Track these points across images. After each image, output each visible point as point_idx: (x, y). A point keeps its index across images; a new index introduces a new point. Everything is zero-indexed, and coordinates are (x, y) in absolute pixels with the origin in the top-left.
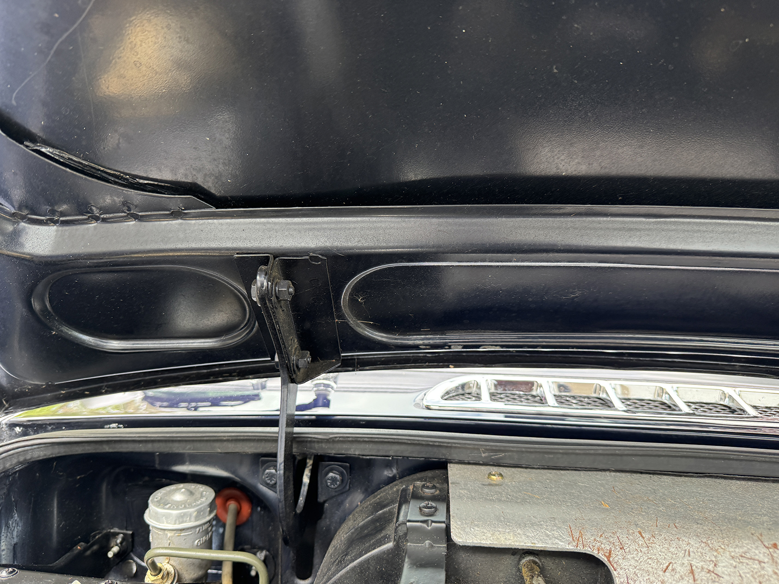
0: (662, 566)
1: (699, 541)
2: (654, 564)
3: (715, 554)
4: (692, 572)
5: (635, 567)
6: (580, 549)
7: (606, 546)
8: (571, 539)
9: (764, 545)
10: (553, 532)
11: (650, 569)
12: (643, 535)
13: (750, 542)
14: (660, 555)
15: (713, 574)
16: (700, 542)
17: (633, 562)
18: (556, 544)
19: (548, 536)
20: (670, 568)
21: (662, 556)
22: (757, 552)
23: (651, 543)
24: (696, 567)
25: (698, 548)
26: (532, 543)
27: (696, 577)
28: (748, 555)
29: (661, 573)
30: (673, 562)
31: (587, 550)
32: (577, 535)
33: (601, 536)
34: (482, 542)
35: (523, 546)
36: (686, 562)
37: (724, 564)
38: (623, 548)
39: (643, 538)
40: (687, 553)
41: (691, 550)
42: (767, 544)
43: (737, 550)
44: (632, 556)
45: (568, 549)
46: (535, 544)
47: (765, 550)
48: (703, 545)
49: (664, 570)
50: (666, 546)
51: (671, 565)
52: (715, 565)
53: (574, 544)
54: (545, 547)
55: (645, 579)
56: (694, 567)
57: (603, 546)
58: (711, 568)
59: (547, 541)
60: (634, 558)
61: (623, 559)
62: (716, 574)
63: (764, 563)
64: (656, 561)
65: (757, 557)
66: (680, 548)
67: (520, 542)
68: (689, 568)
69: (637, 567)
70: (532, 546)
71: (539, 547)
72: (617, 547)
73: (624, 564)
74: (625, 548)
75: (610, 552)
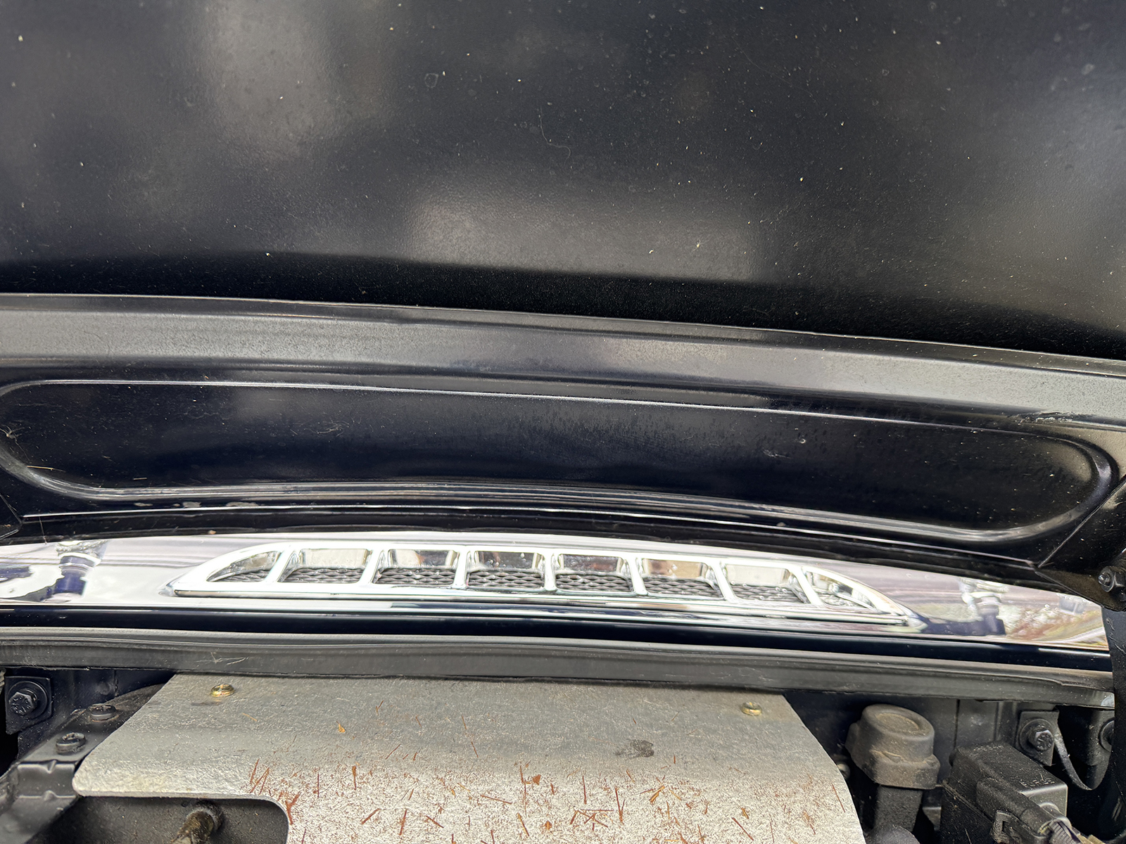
0: (363, 814)
1: (434, 776)
2: (352, 813)
3: (447, 794)
4: (403, 823)
5: (324, 818)
6: (256, 795)
7: (294, 789)
8: (248, 781)
9: (522, 779)
10: (227, 772)
11: (344, 820)
12: (358, 771)
13: (504, 775)
14: (368, 799)
15: (431, 823)
16: (433, 779)
17: (323, 811)
18: (223, 788)
19: (216, 777)
20: (374, 816)
21: (370, 800)
22: (507, 789)
23: (364, 782)
24: (412, 814)
25: (427, 787)
26: (187, 789)
27: (405, 828)
28: (493, 794)
29: (357, 824)
30: (382, 809)
31: (266, 796)
32: (259, 774)
33: (295, 775)
34: (114, 790)
35: (173, 793)
36: (401, 807)
37: (453, 808)
38: (318, 791)
39: (355, 775)
40: (409, 794)
41: (416, 790)
42: (526, 777)
43: (481, 788)
44: (327, 802)
45: (238, 795)
46: (191, 789)
47: (520, 786)
48: (436, 782)
49: (363, 820)
50: (383, 786)
51: (377, 812)
52: (440, 811)
53: (250, 788)
54: (204, 793)
55: (330, 834)
56: (410, 814)
57: (290, 789)
58: (432, 815)
59: (211, 786)
60: (327, 804)
61: (311, 807)
62: (436, 823)
63: (511, 804)
64: (357, 808)
65: (504, 796)
66: (401, 787)
67: (170, 787)
68: (401, 816)
69: (326, 819)
70: (186, 794)
71: (196, 794)
72: (310, 791)
73: (309, 813)
74: (320, 791)
75: (296, 797)
